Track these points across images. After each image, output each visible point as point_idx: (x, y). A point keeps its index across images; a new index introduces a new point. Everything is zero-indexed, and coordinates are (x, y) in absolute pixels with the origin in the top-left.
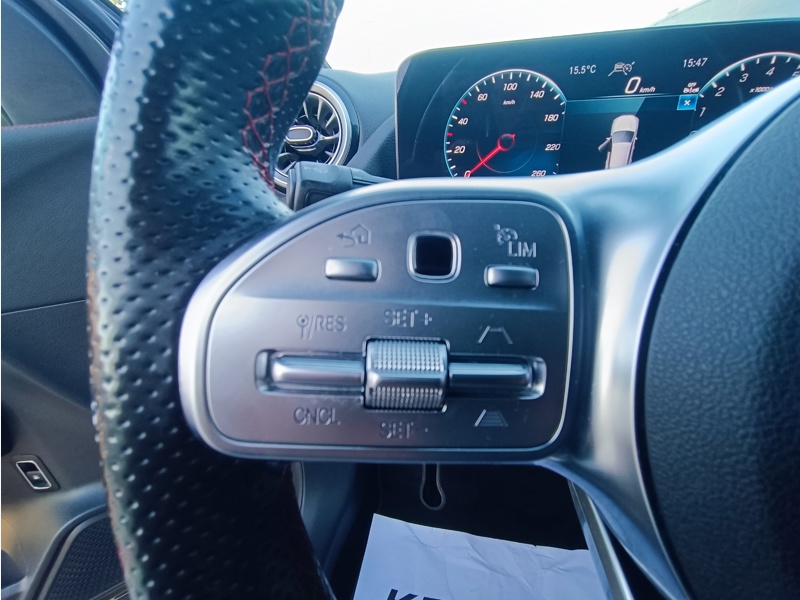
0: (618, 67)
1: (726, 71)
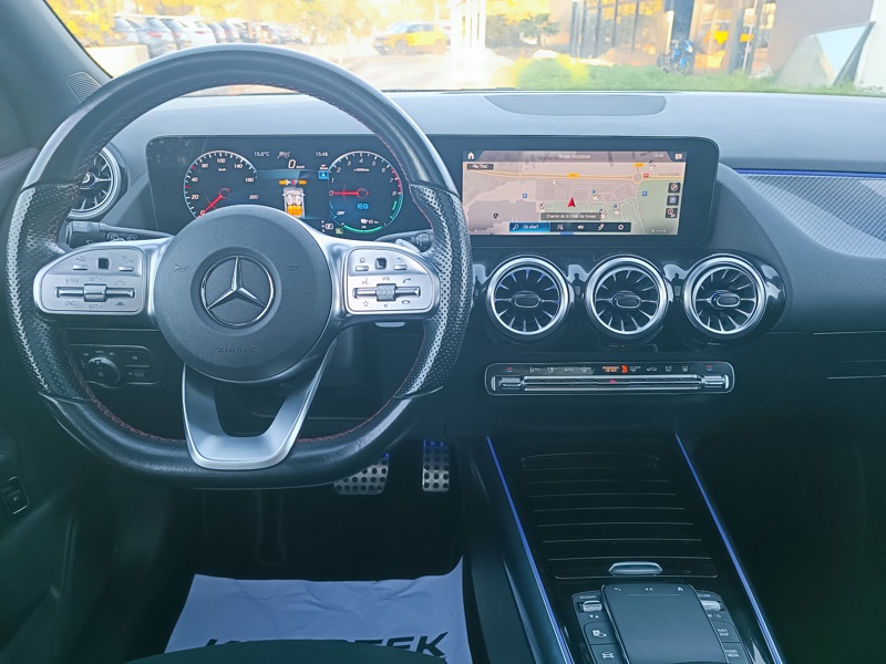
0: (281, 153)
1: (339, 159)
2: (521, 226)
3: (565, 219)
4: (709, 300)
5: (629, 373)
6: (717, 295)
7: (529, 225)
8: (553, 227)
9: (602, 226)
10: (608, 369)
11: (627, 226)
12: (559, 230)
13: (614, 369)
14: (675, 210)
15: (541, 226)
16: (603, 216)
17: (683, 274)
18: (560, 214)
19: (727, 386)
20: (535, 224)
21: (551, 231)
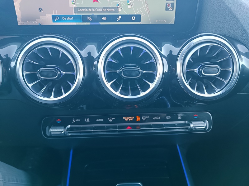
2: (60, 18)
3: (92, 12)
4: (196, 70)
5: (142, 121)
6: (203, 67)
7: (66, 16)
8: (84, 18)
9: (120, 17)
10: (127, 119)
11: (138, 17)
12: (89, 21)
13: (131, 118)
14: (172, 4)
15: (76, 18)
16: (120, 10)
17: (175, 51)
18: (88, 8)
19: (207, 128)
20: (71, 16)
21: (83, 21)
